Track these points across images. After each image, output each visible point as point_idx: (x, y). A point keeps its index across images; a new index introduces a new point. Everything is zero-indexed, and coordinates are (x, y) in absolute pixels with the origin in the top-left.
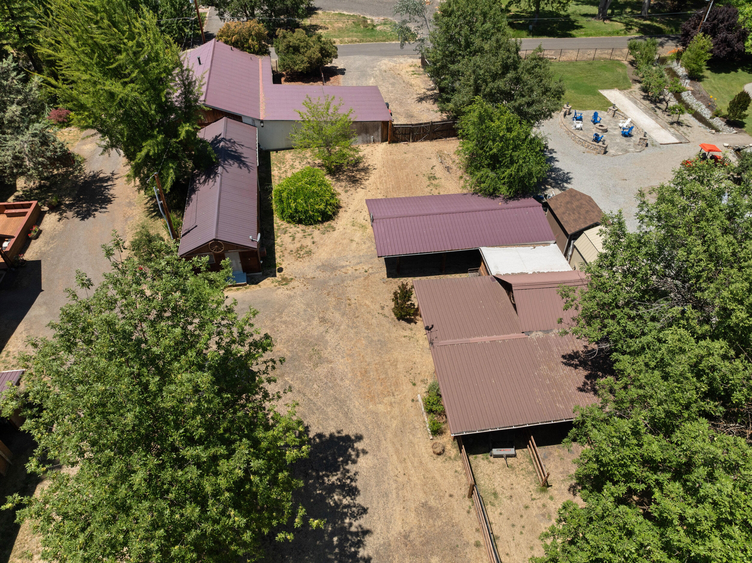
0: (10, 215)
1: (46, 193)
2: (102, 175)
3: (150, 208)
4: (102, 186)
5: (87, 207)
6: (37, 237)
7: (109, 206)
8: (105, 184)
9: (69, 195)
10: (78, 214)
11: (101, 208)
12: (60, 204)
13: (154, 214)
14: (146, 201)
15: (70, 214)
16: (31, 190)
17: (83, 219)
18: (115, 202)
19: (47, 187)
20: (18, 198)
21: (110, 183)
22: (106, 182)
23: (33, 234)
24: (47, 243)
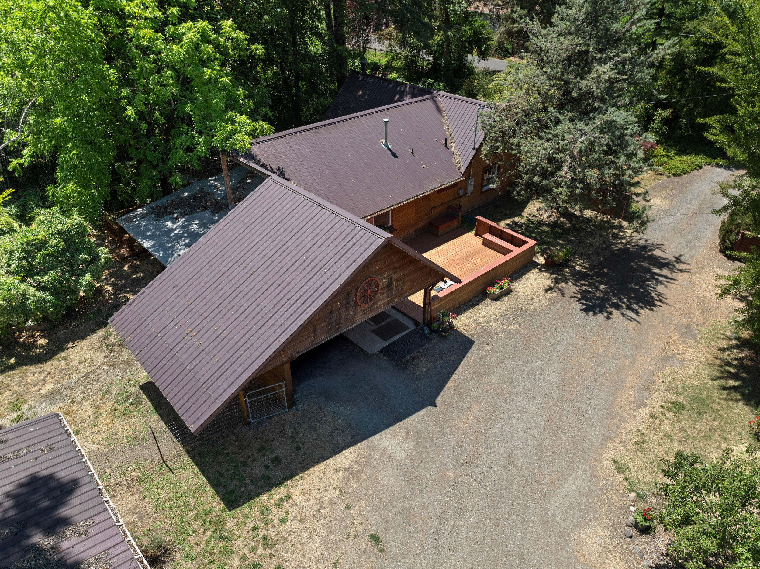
0: (488, 244)
1: (555, 238)
2: (657, 253)
3: (729, 364)
4: (649, 271)
5: (605, 292)
6: (497, 298)
7: (645, 312)
8: (656, 271)
9: (589, 258)
10: (584, 296)
11: (629, 308)
12: (566, 263)
13: (732, 383)
14: (725, 344)
15: (570, 288)
16: (540, 223)
17: (586, 310)
18: (661, 310)
19: (563, 229)
20: (514, 226)
21: (665, 272)
22: (660, 268)
23: (496, 290)
24: (504, 317)
